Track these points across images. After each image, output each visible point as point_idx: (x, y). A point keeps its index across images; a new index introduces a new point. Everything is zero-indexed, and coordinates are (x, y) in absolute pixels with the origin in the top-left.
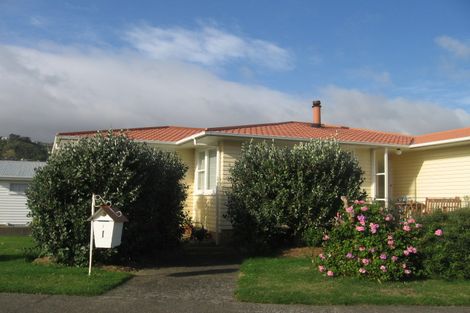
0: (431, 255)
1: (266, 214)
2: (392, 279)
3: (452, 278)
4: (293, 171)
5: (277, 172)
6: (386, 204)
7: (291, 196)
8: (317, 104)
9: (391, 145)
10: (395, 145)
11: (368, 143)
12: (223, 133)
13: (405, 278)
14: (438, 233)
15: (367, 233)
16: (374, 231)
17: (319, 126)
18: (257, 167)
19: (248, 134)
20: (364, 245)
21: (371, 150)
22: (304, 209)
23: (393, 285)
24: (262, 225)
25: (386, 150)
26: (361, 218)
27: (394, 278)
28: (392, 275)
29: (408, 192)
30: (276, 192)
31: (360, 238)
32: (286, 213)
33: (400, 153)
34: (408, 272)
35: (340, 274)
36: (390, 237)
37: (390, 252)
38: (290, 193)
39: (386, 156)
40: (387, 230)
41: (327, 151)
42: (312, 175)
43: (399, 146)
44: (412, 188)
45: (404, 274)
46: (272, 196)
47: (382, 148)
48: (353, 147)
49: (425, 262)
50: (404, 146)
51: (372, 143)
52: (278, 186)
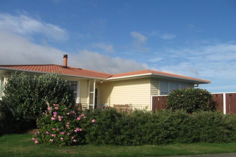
0: (89, 132)
1: (18, 111)
2: (67, 145)
3: (99, 144)
4: (33, 89)
5: (25, 89)
6: (93, 107)
7: (31, 102)
8: (66, 56)
9: (97, 78)
10: (100, 78)
11: (85, 77)
12: (6, 68)
13: (73, 144)
14: (93, 121)
15: (57, 121)
16: (60, 120)
17: (66, 67)
18: (15, 86)
19: (21, 69)
20: (55, 127)
21: (88, 80)
22: (38, 108)
23: (66, 148)
24: (16, 117)
25: (95, 80)
26: (55, 113)
27: (68, 143)
28: (67, 143)
29: (106, 102)
30: (25, 99)
31: (53, 124)
32: (29, 110)
33: (102, 82)
34: (74, 141)
35: (43, 142)
36: (68, 123)
37: (68, 130)
38: (31, 100)
39: (94, 84)
40: (68, 119)
41: (53, 79)
42: (43, 91)
43: (102, 79)
44: (108, 100)
45: (73, 142)
46: (22, 101)
47: (93, 79)
48: (79, 78)
49: (86, 136)
50: (104, 79)
51: (88, 77)
52: (25, 96)
